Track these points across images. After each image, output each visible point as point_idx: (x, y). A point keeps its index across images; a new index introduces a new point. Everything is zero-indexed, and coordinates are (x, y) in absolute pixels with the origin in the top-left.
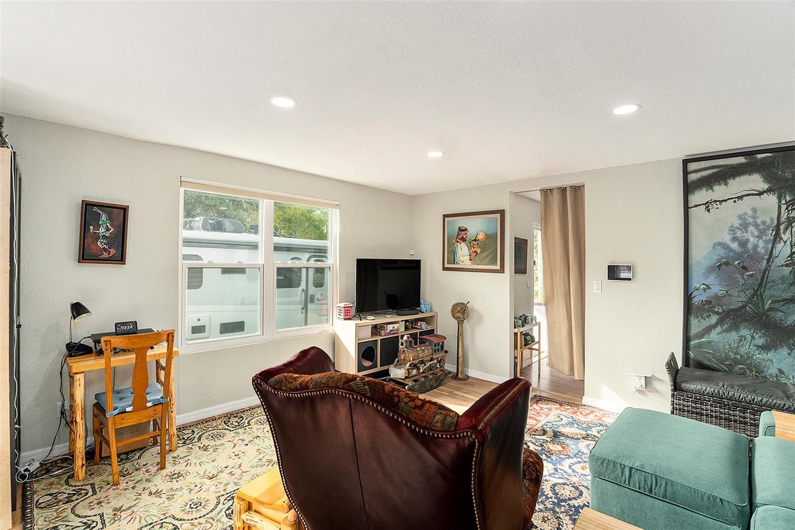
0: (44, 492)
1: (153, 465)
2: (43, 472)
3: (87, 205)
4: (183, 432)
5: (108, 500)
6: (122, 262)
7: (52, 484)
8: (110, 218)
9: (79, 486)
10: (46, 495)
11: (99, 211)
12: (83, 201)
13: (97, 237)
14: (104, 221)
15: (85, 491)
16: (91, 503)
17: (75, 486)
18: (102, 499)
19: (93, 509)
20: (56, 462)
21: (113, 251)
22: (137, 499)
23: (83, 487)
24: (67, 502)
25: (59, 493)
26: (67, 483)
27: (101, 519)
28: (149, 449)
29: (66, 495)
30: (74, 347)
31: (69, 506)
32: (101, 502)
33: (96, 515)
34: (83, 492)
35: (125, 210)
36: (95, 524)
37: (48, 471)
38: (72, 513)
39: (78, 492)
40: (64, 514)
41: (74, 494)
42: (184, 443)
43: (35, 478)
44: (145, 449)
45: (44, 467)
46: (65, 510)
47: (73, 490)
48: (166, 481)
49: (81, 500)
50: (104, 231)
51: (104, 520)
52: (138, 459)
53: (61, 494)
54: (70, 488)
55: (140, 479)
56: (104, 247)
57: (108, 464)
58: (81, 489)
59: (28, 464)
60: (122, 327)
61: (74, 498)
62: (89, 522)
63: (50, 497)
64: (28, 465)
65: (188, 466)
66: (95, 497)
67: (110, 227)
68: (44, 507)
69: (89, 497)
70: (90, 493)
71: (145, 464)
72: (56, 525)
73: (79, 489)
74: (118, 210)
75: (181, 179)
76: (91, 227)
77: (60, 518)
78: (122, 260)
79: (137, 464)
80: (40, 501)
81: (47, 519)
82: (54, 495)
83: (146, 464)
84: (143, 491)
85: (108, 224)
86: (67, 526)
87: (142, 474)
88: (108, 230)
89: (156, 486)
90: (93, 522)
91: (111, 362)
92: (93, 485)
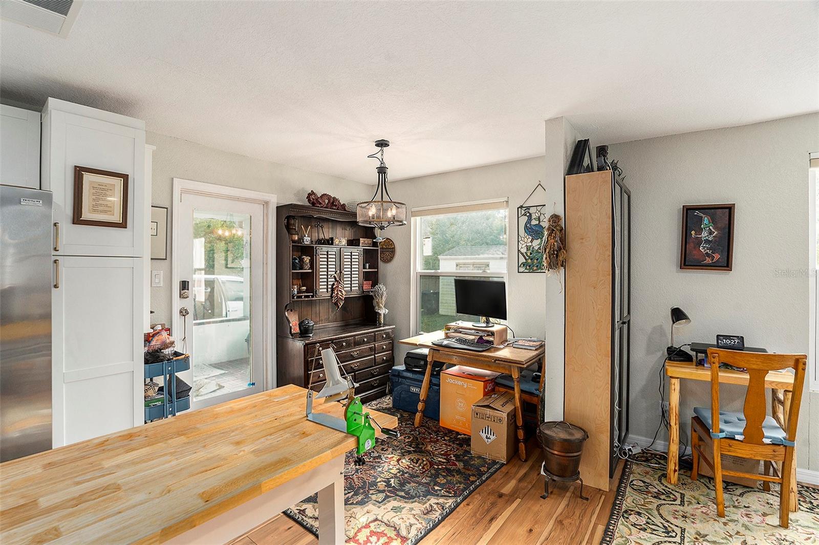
0: (639, 477)
1: (757, 513)
2: (643, 459)
3: (687, 209)
4: (813, 494)
5: (693, 519)
6: (728, 268)
7: (647, 473)
8: (713, 221)
9: (669, 488)
10: (640, 480)
11: (701, 215)
12: (683, 206)
13: (699, 242)
14: (706, 225)
15: (674, 497)
16: (676, 511)
17: (666, 487)
18: (688, 515)
19: (676, 518)
20: (656, 455)
21: (717, 256)
22: (726, 538)
23: (673, 492)
24: (655, 497)
25: (651, 485)
26: (660, 480)
27: (681, 534)
28: (755, 491)
29: (656, 490)
30: (675, 351)
31: (656, 502)
32: (686, 517)
33: (677, 526)
34: (672, 496)
35: (729, 209)
36: (674, 534)
37: (647, 460)
38: (657, 510)
39: (668, 494)
40: (650, 507)
41: (663, 494)
42: (810, 509)
43: (636, 460)
44: (751, 490)
45: (645, 455)
46: (652, 503)
47: (663, 489)
48: (770, 541)
49: (668, 502)
50: (707, 235)
51: (684, 537)
52: (739, 496)
53: (652, 487)
54: (660, 485)
55: (737, 519)
56: (707, 253)
57: (703, 483)
58: (671, 493)
59: (632, 445)
60: (725, 340)
61: (663, 497)
62: (670, 529)
63: (642, 484)
64: (632, 447)
65: (809, 541)
66: (681, 508)
67: (713, 230)
68: (635, 490)
69: (676, 505)
70: (678, 502)
71: (746, 506)
72: (641, 511)
73: (669, 491)
74: (722, 210)
75: (810, 156)
76: (693, 232)
77: (645, 508)
78: (727, 266)
79: (737, 501)
80: (634, 482)
81: (635, 501)
82: (646, 484)
83: (748, 507)
84: (736, 534)
85: (711, 227)
86: (649, 518)
87: (740, 515)
88: (711, 233)
89: (755, 539)
90: (673, 531)
91: (719, 377)
92: (683, 496)
